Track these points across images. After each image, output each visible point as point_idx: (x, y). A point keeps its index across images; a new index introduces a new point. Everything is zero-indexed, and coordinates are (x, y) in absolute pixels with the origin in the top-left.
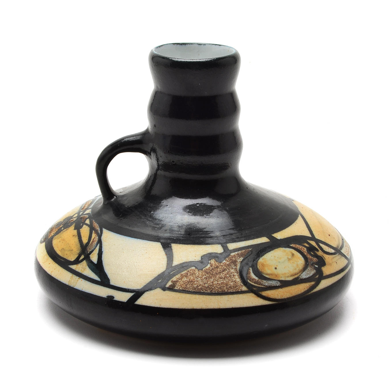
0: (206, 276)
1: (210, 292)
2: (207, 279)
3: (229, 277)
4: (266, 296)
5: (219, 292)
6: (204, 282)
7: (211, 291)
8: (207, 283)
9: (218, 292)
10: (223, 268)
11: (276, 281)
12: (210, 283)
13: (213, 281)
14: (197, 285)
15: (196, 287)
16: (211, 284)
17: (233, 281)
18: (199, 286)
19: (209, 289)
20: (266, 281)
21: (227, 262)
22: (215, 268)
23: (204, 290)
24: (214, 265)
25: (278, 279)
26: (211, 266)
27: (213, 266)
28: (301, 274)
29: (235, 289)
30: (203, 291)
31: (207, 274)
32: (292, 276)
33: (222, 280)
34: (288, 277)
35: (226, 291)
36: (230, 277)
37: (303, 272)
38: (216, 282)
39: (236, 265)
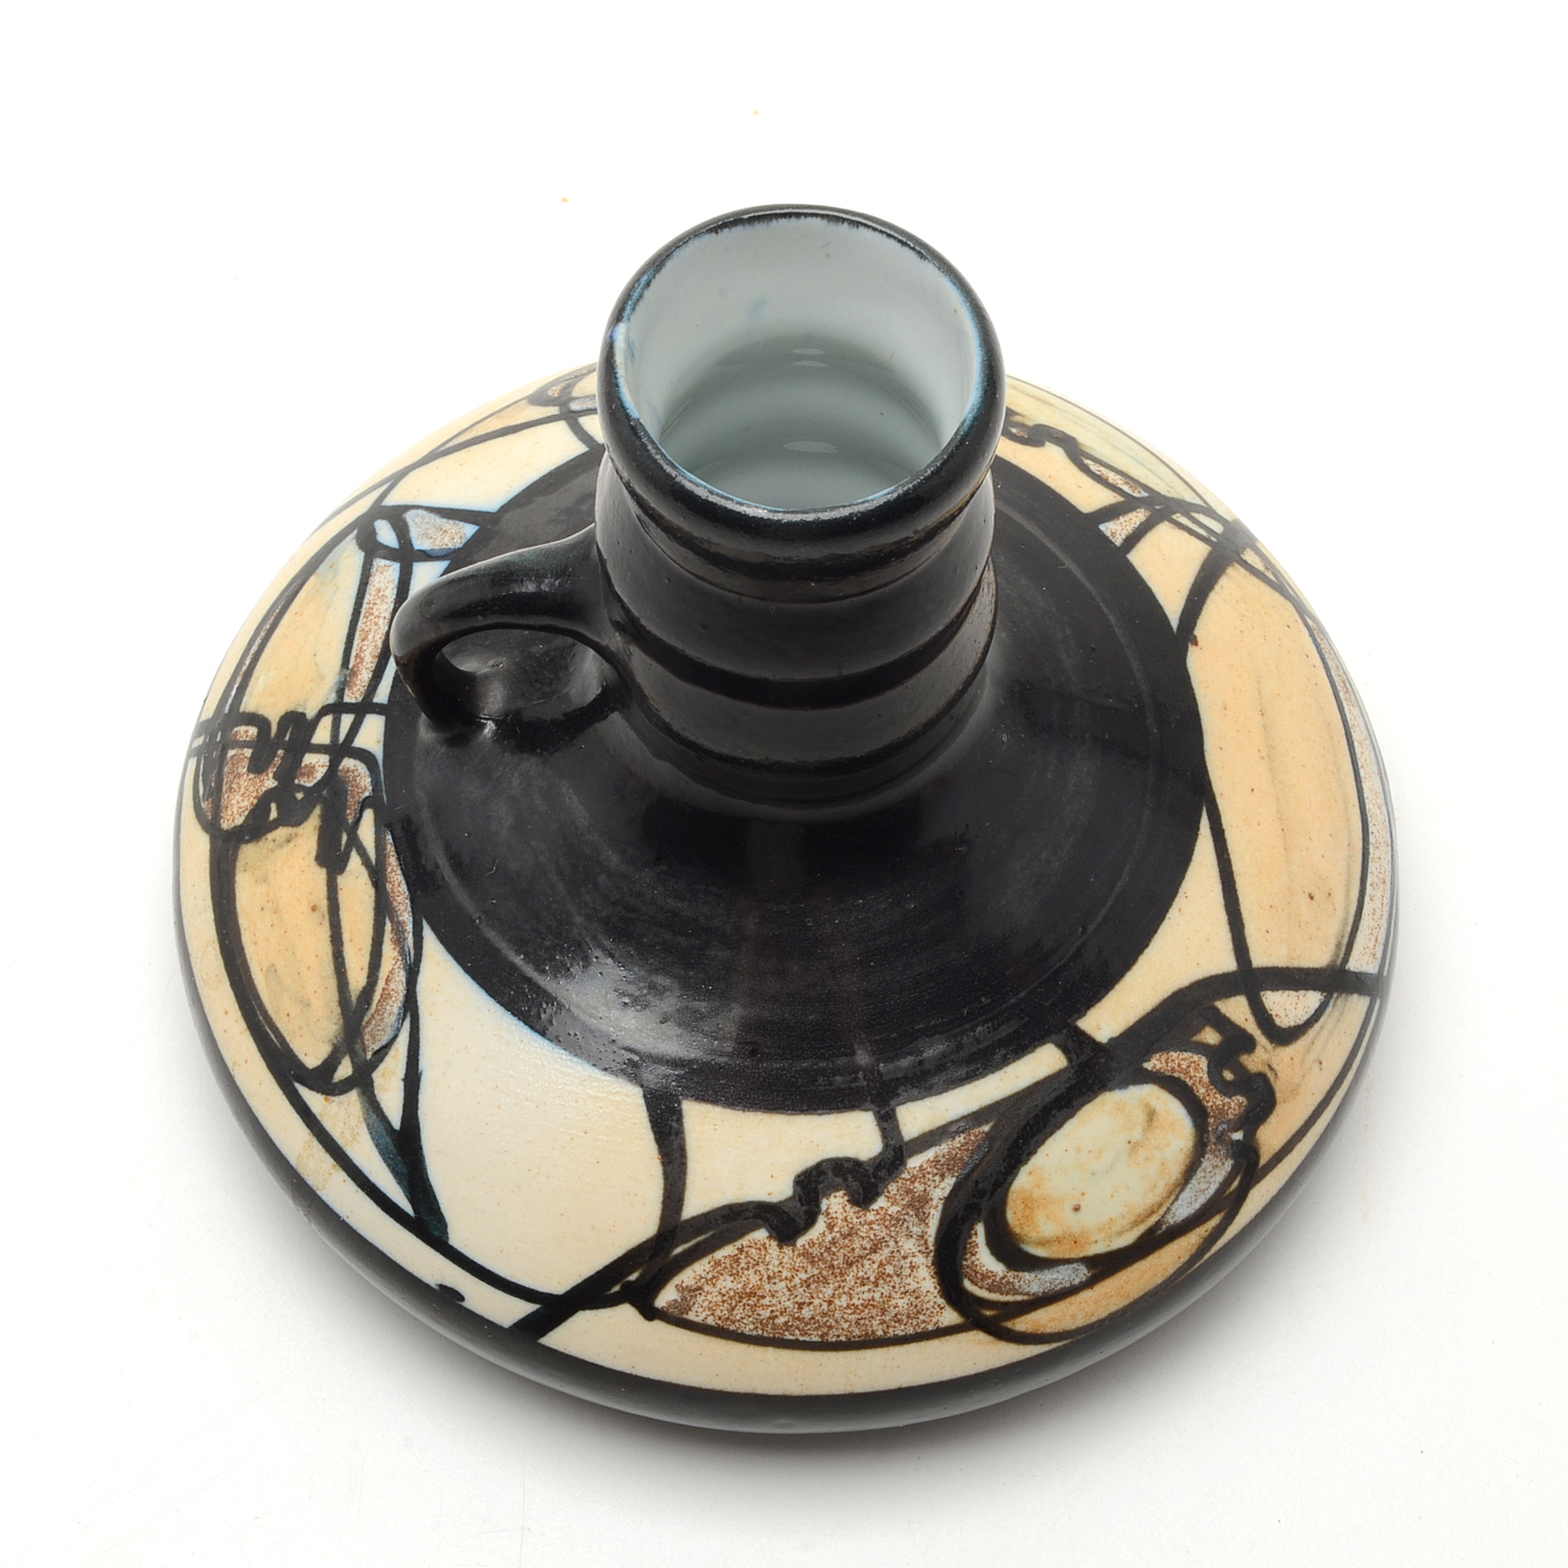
0: (806, 1271)
1: (820, 1340)
2: (808, 1286)
3: (895, 1278)
4: (1030, 1330)
5: (854, 1337)
6: (797, 1299)
7: (822, 1336)
8: (811, 1303)
9: (849, 1339)
10: (872, 1237)
11: (1071, 1266)
12: (821, 1306)
13: (834, 1294)
14: (770, 1309)
15: (769, 1318)
16: (825, 1306)
17: (907, 1292)
18: (778, 1313)
19: (816, 1329)
20: (1033, 1275)
21: (893, 1204)
22: (844, 1237)
23: (797, 1332)
24: (840, 1222)
25: (1082, 1255)
26: (830, 1227)
27: (836, 1229)
28: (1173, 1203)
29: (915, 1323)
30: (791, 1337)
31: (813, 1263)
32: (1136, 1223)
33: (866, 1288)
34: (1120, 1234)
35: (880, 1333)
36: (898, 1276)
37: (1182, 1190)
38: (843, 1301)
39: (923, 1220)
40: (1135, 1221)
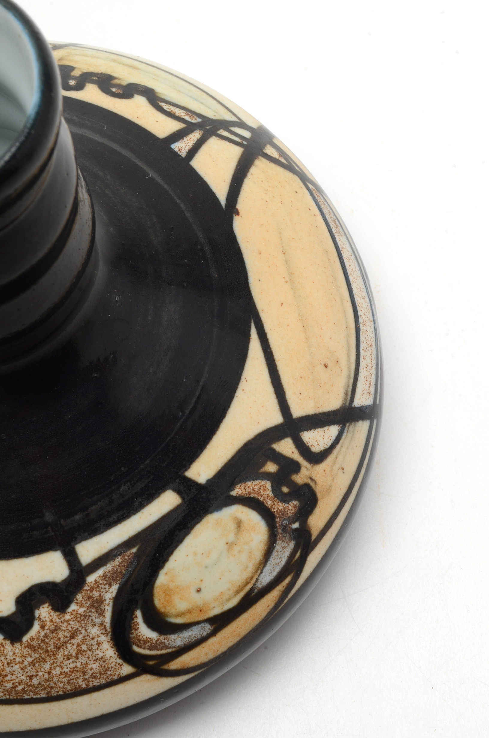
0: (31, 656)
1: (46, 696)
2: (34, 665)
3: (88, 652)
4: (180, 668)
5: (68, 691)
6: (29, 674)
7: (47, 693)
8: (37, 676)
9: (65, 693)
10: (70, 629)
11: (200, 626)
12: (44, 676)
13: (51, 668)
14: (12, 682)
15: (12, 688)
16: (46, 676)
17: (98, 659)
18: (17, 684)
19: (43, 690)
20: (176, 635)
21: (80, 607)
22: (52, 631)
23: (31, 693)
24: (48, 623)
25: (205, 617)
26: (43, 627)
27: (46, 628)
28: (260, 575)
29: (105, 677)
30: (28, 697)
31: (35, 651)
32: (238, 592)
33: (71, 661)
34: (228, 600)
35: (84, 686)
36: (90, 650)
37: (264, 566)
38: (58, 671)
39: (101, 613)
40: (237, 591)
